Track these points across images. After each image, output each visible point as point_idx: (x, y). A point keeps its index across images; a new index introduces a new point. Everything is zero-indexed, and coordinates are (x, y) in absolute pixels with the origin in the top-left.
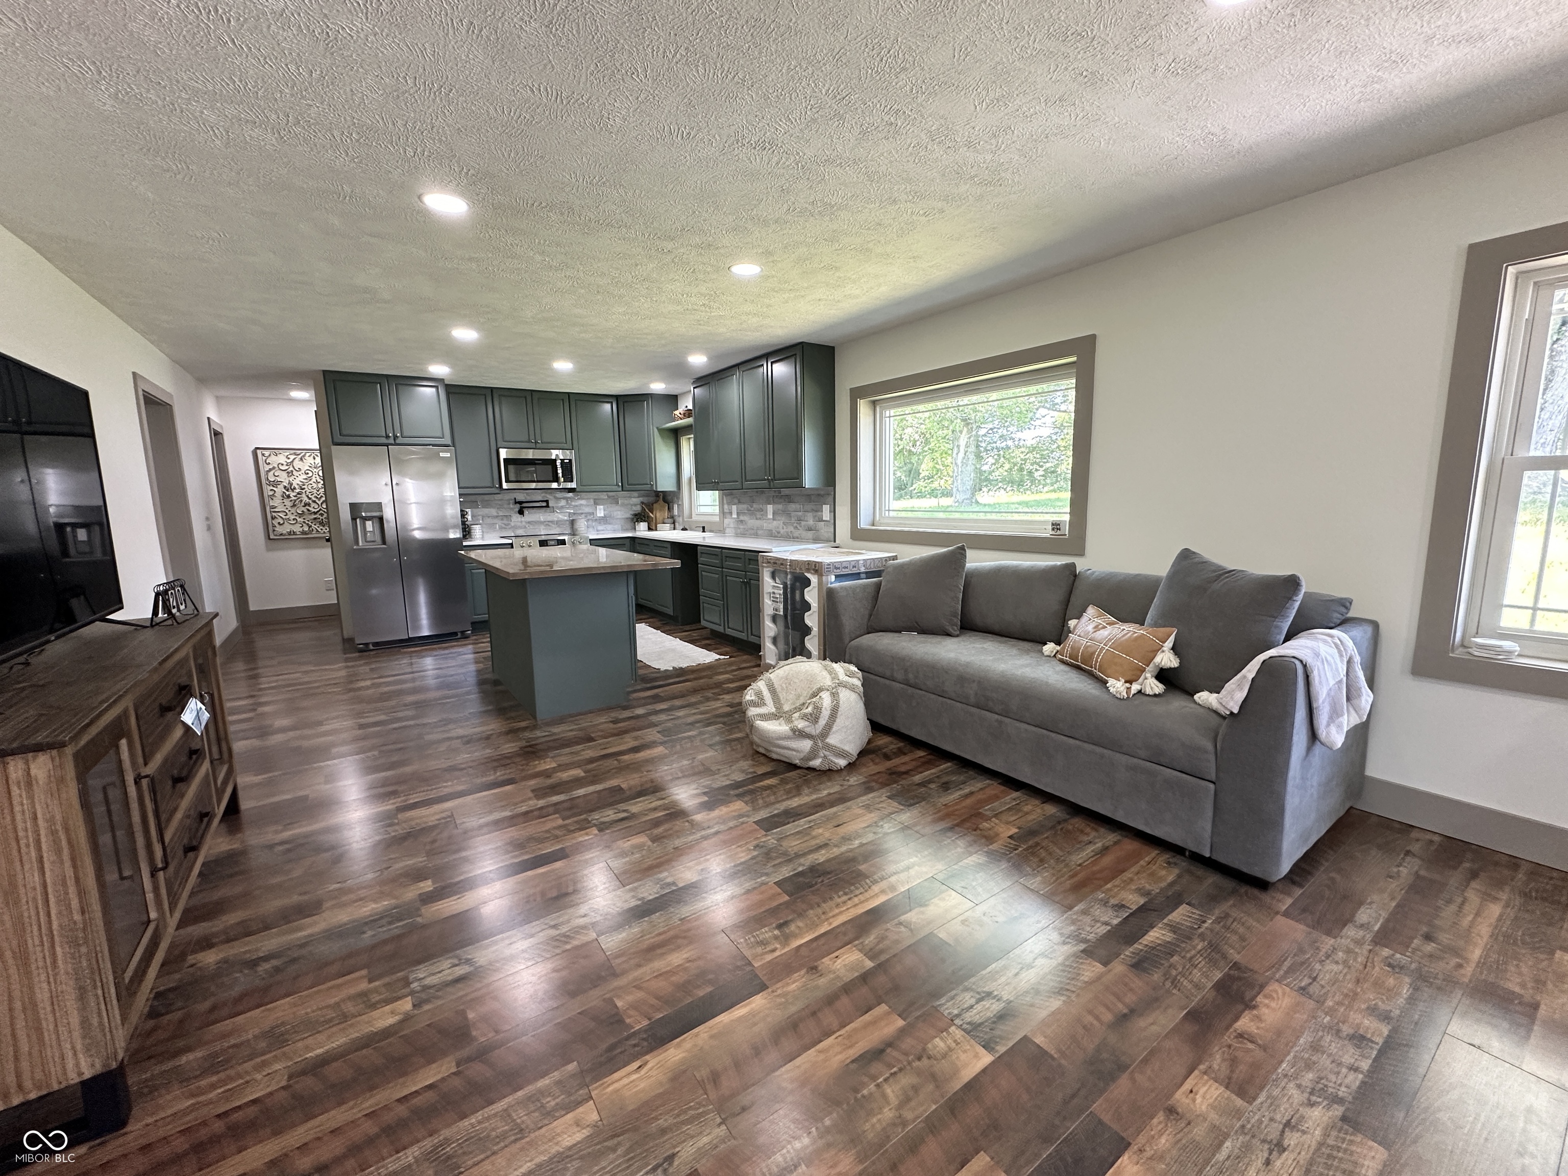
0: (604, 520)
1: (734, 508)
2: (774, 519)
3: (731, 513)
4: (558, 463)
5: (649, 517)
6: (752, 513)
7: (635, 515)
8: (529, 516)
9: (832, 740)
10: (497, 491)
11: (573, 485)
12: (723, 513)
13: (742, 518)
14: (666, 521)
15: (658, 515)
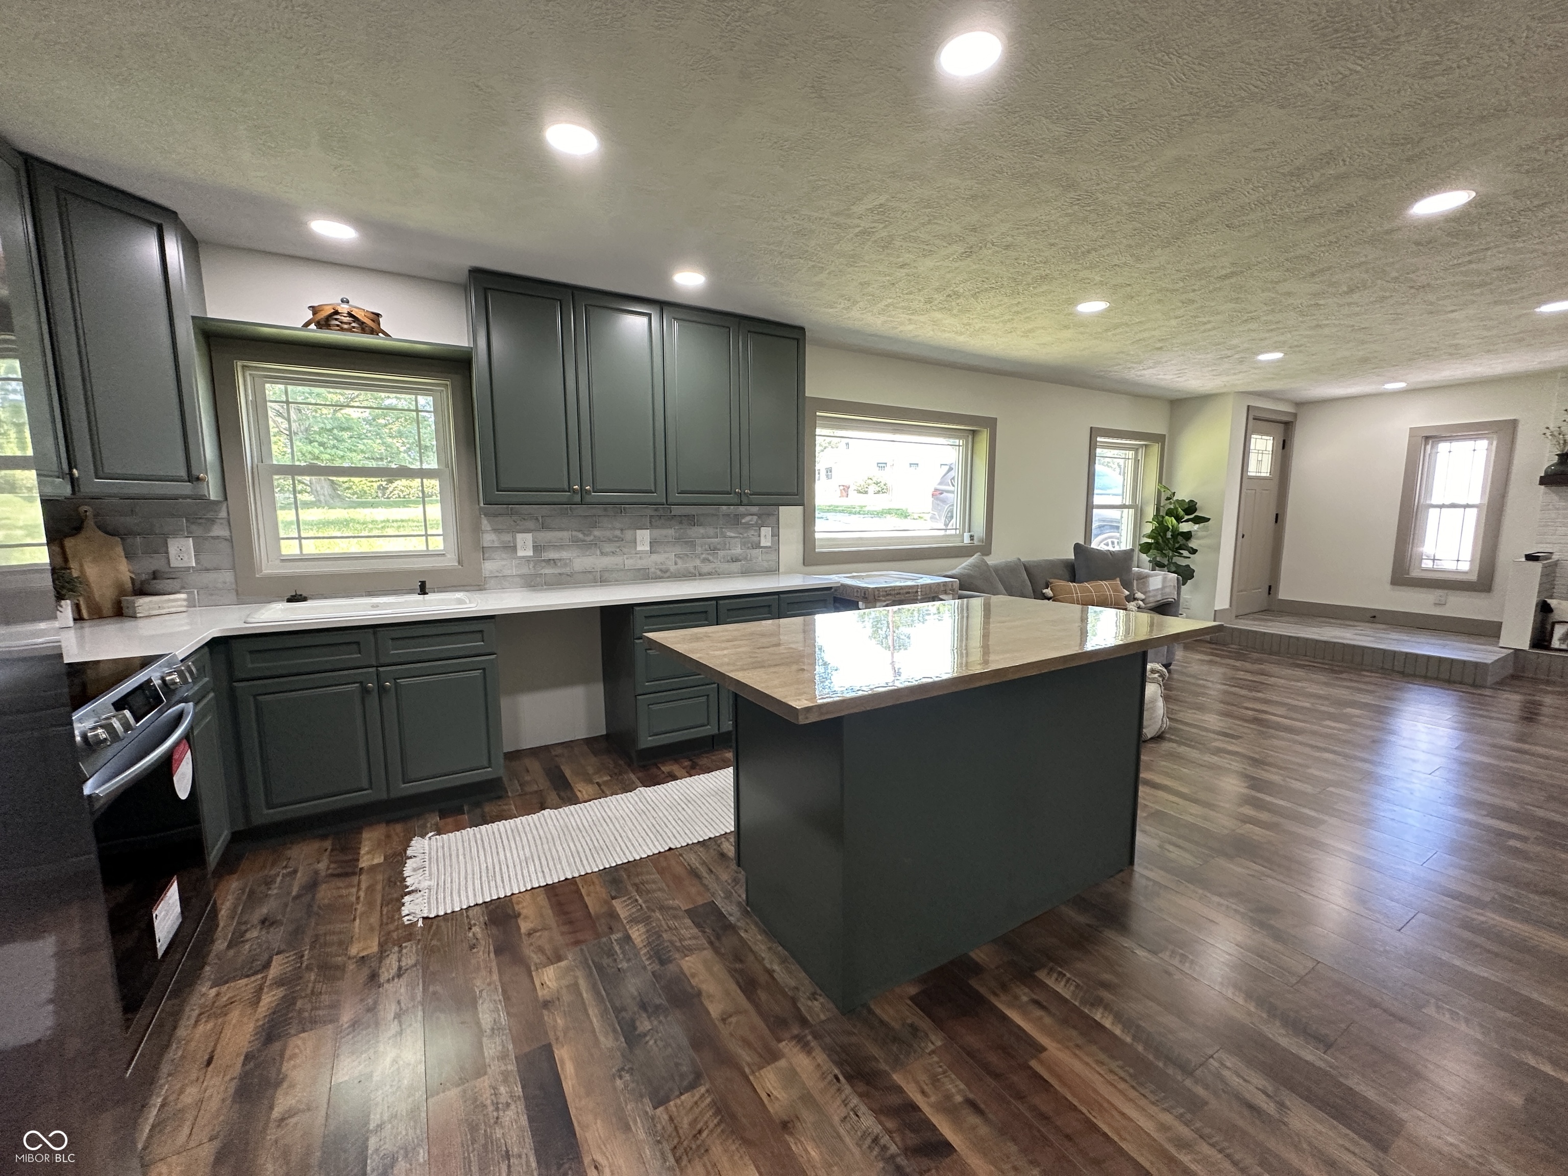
1: (526, 538)
3: (510, 548)
6: (585, 545)
12: (476, 550)
13: (551, 555)
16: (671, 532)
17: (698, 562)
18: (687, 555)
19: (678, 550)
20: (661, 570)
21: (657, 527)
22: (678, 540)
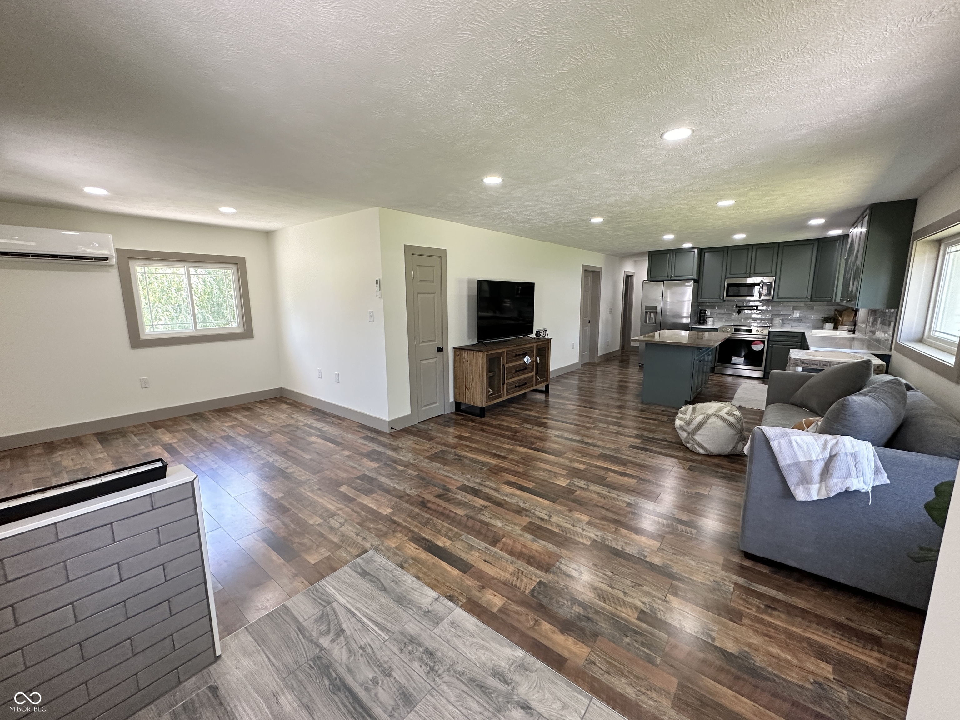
0: (795, 320)
4: (761, 285)
5: (836, 320)
7: (825, 318)
9: (696, 437)
10: (721, 301)
11: (771, 298)
14: (848, 324)
15: (845, 319)
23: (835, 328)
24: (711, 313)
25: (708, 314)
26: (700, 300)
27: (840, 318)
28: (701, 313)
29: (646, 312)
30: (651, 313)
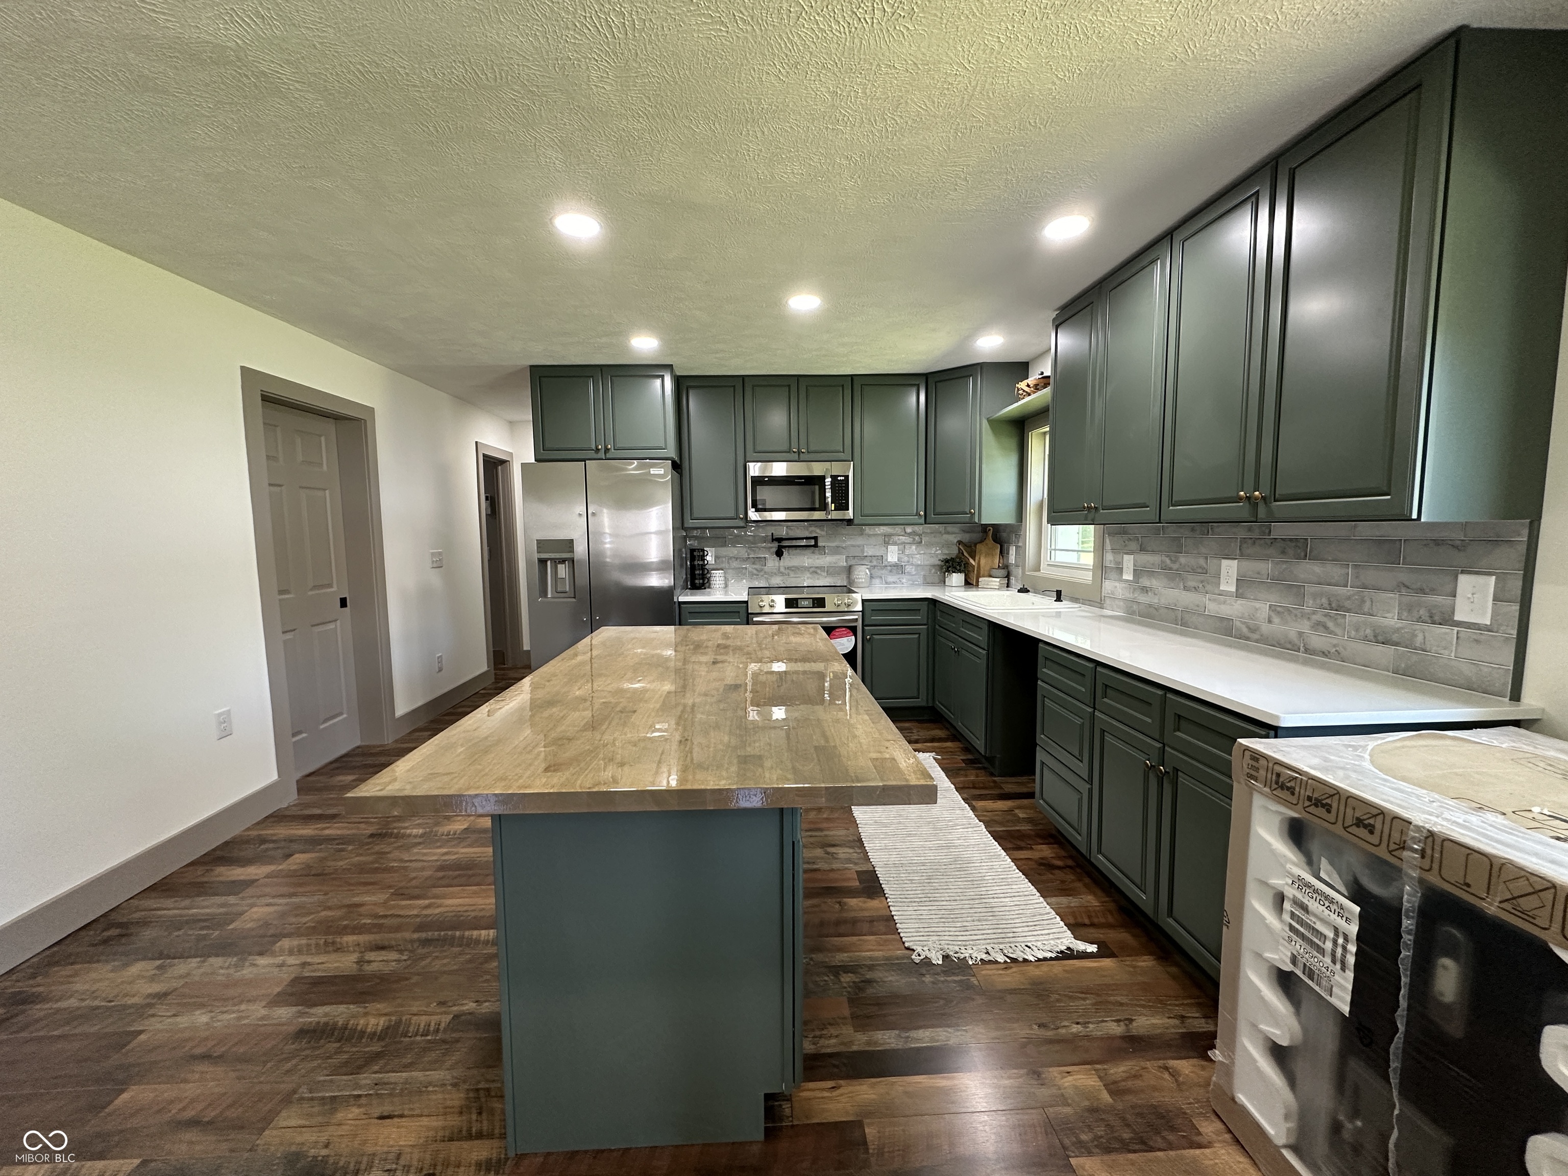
0: (898, 568)
1: (1128, 561)
2: (1239, 595)
3: (1120, 570)
4: (828, 481)
5: (967, 564)
6: (1174, 575)
7: (947, 561)
8: (791, 559)
10: (742, 524)
11: (850, 514)
12: (1101, 569)
13: (1145, 582)
14: (994, 572)
15: (983, 561)
16: (1266, 567)
17: (1305, 627)
18: (1289, 610)
19: (1275, 598)
20: (1249, 628)
21: (1250, 557)
22: (1278, 582)
23: (968, 584)
24: (717, 558)
25: (709, 558)
26: (690, 523)
27: (972, 561)
28: (693, 558)
29: (543, 562)
30: (557, 562)
